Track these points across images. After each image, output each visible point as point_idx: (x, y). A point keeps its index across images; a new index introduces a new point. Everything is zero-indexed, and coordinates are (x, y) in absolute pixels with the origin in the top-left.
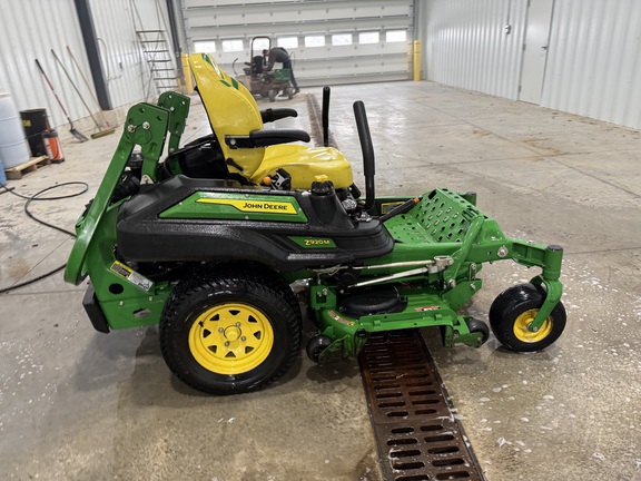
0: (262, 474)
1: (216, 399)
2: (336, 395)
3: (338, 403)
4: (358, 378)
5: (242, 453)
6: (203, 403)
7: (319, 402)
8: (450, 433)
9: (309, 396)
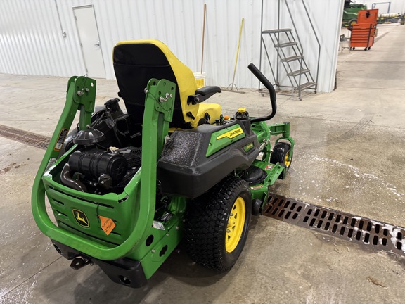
0: (306, 271)
1: (233, 270)
2: (268, 227)
3: (274, 229)
4: (262, 217)
5: (286, 273)
6: (231, 277)
7: (268, 234)
8: (315, 210)
9: (261, 235)
